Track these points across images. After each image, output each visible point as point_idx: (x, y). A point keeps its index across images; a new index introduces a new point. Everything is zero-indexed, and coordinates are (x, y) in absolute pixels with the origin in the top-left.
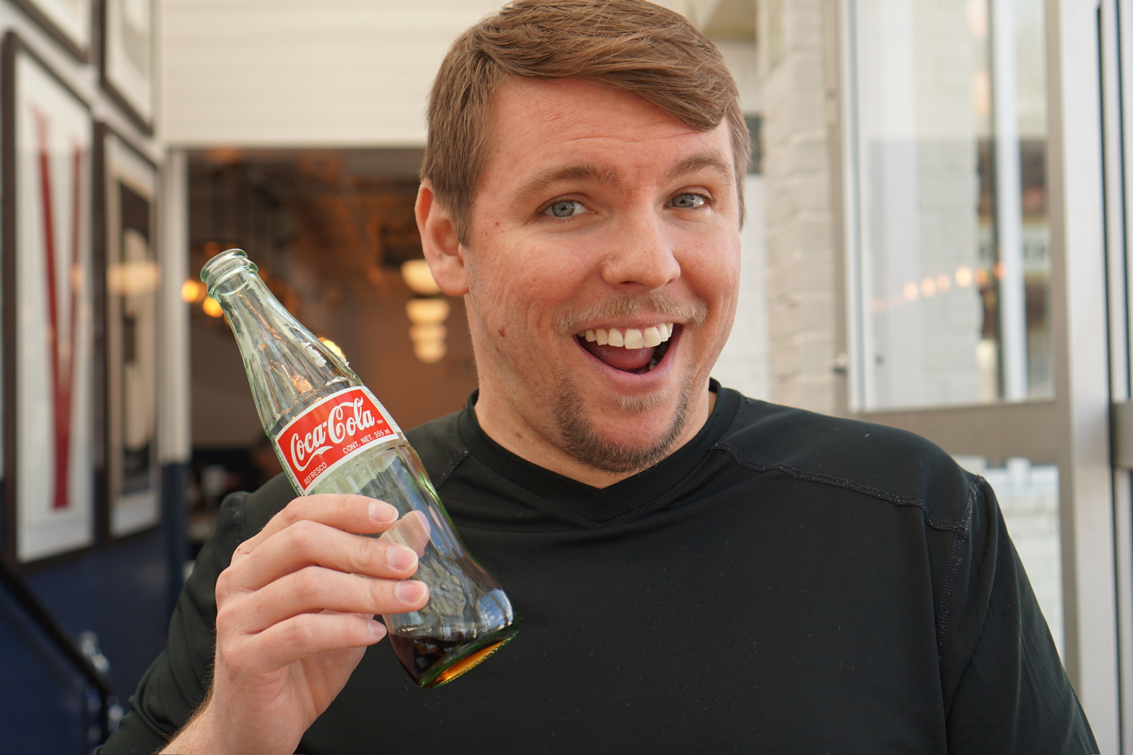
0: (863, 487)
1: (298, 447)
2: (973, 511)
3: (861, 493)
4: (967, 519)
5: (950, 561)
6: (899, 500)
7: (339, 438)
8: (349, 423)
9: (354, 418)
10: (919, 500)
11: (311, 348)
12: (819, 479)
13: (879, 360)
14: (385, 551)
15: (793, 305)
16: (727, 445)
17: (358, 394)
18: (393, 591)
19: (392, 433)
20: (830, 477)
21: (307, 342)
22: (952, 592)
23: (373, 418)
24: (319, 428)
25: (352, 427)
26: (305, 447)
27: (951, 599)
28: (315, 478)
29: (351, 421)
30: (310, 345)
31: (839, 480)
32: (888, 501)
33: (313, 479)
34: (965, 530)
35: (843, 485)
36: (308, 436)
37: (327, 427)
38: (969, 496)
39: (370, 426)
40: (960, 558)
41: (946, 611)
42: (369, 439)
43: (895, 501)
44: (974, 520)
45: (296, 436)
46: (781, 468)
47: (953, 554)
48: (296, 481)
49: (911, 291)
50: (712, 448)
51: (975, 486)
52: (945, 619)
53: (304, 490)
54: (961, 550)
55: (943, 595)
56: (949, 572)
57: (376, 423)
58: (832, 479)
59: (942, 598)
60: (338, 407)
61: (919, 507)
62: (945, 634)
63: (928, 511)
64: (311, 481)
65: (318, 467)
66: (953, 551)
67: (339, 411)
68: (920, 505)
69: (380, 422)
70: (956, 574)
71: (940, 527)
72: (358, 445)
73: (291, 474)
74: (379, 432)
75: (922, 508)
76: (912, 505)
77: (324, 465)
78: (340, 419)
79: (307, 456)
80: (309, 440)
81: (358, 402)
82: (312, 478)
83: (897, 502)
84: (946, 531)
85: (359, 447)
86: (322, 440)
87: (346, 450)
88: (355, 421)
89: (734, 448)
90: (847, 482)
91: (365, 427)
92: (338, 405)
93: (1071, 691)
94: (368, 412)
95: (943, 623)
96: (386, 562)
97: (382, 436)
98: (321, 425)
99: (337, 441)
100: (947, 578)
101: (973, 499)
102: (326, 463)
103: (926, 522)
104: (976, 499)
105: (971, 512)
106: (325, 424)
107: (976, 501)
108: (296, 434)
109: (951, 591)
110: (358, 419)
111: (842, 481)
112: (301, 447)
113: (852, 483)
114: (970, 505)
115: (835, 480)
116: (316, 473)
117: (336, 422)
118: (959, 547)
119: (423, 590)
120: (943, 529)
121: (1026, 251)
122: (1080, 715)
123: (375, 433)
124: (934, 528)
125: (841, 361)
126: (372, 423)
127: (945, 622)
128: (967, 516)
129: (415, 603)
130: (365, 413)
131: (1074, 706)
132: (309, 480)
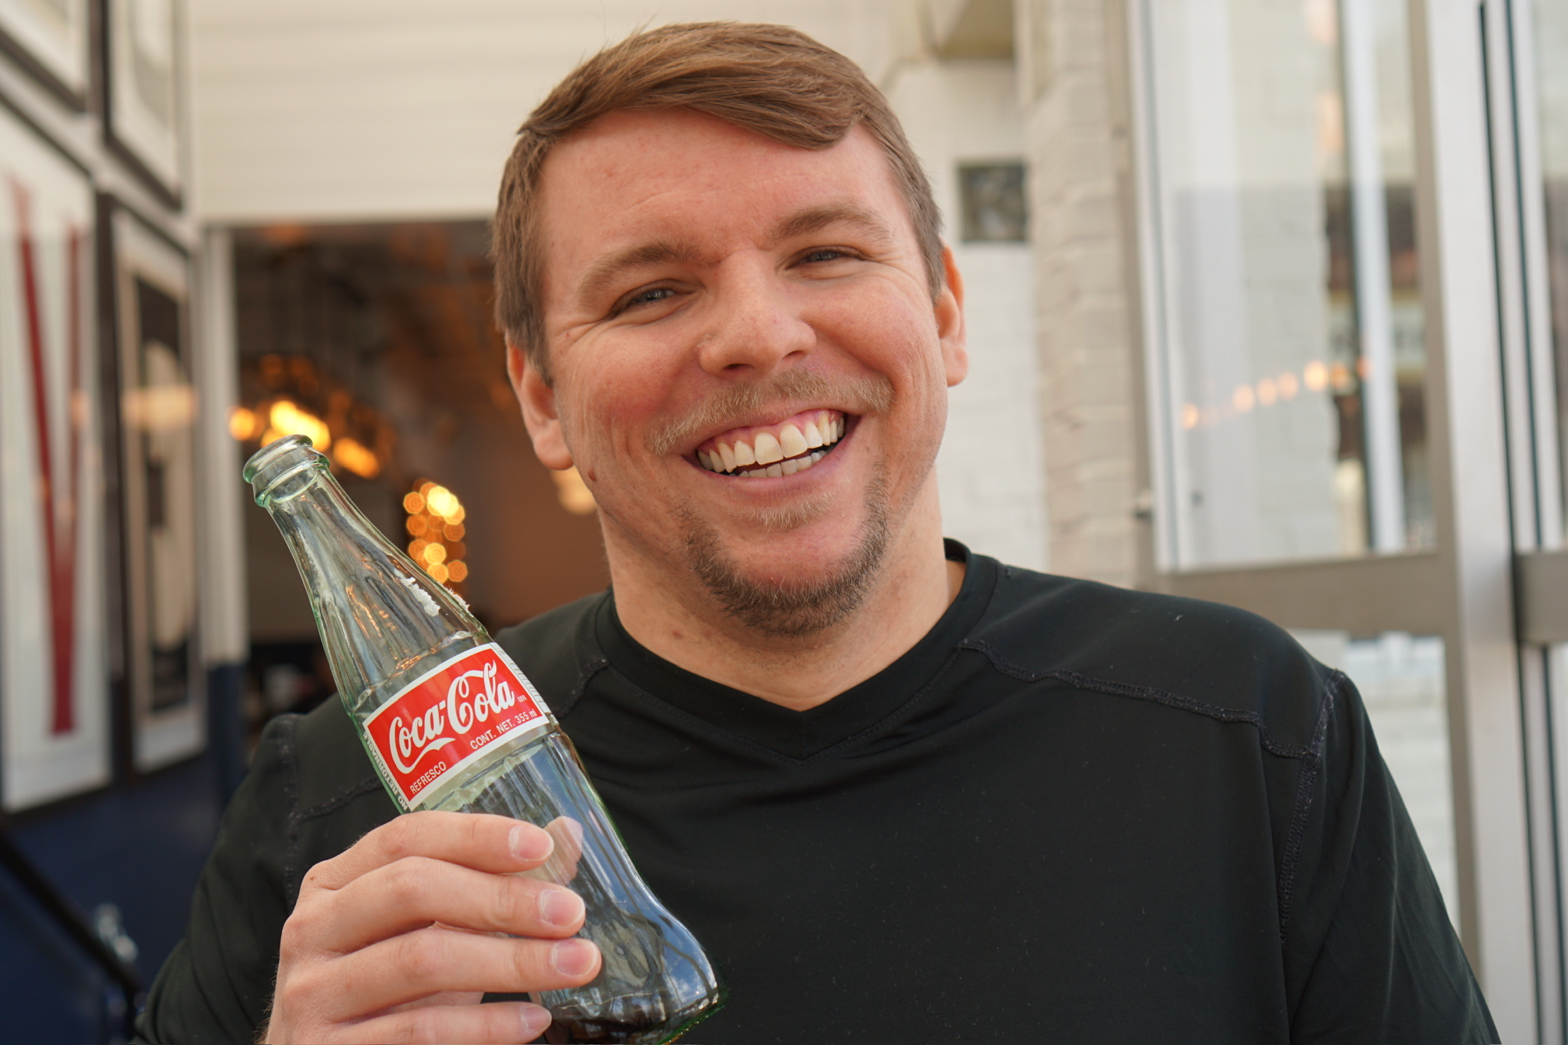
0: (1174, 696)
1: (402, 738)
2: (1327, 727)
3: (1171, 706)
4: (1319, 740)
5: (1297, 804)
6: (1224, 715)
7: (465, 725)
8: (478, 703)
9: (485, 693)
10: (1252, 713)
11: (416, 586)
12: (1111, 689)
13: (1197, 499)
14: (536, 898)
15: (1076, 426)
16: (982, 644)
17: (489, 656)
18: (548, 957)
19: (539, 715)
20: (1126, 685)
21: (409, 578)
22: (1299, 848)
23: (512, 693)
24: (434, 710)
25: (483, 708)
26: (412, 739)
27: (1297, 857)
28: (427, 784)
29: (482, 699)
30: (414, 583)
31: (1139, 689)
32: (1209, 716)
33: (423, 786)
34: (1316, 756)
35: (1145, 695)
36: (417, 722)
37: (445, 710)
38: (1322, 704)
39: (509, 707)
40: (1310, 797)
41: (1291, 875)
42: (508, 726)
43: (1219, 716)
44: (1330, 738)
45: (397, 721)
46: (1057, 674)
47: (1300, 793)
48: (395, 786)
49: (1243, 399)
50: (960, 645)
51: (1333, 685)
52: (1290, 887)
53: (410, 800)
54: (1312, 786)
55: (1286, 853)
56: (1294, 819)
57: (516, 701)
58: (1130, 687)
59: (1285, 858)
60: (461, 679)
61: (1252, 723)
62: (1288, 908)
63: (1265, 727)
64: (421, 789)
65: (433, 769)
66: (1300, 789)
67: (463, 684)
68: (1253, 721)
69: (522, 699)
70: (1304, 822)
71: (1281, 752)
72: (493, 736)
73: (388, 776)
74: (522, 715)
75: (1256, 725)
76: (1242, 722)
77: (442, 765)
78: (465, 696)
79: (416, 751)
80: (419, 728)
81: (489, 669)
82: (422, 784)
83: (1222, 717)
84: (1289, 757)
85: (494, 738)
86: (439, 729)
87: (475, 744)
88: (487, 699)
89: (991, 647)
90: (1150, 691)
91: (502, 709)
92: (461, 675)
93: (1468, 976)
94: (505, 684)
95: (1287, 893)
96: (537, 914)
97: (526, 721)
98: (436, 706)
99: (461, 730)
100: (1292, 828)
101: (1327, 708)
102: (445, 763)
103: (1262, 745)
104: (1332, 706)
105: (1325, 728)
106: (442, 705)
107: (1333, 710)
108: (397, 718)
109: (1297, 846)
110: (491, 696)
111: (1143, 690)
112: (406, 738)
113: (1158, 691)
114: (1324, 717)
115: (1134, 689)
116: (430, 778)
117: (459, 701)
118: (1309, 782)
119: (591, 953)
120: (1287, 755)
121: (1398, 339)
122: (1480, 1010)
123: (516, 717)
124: (1273, 754)
125: (1144, 502)
126: (511, 702)
127: (1289, 891)
128: (1320, 735)
129: (580, 976)
130: (500, 686)
131: (1472, 997)
132: (418, 787)
